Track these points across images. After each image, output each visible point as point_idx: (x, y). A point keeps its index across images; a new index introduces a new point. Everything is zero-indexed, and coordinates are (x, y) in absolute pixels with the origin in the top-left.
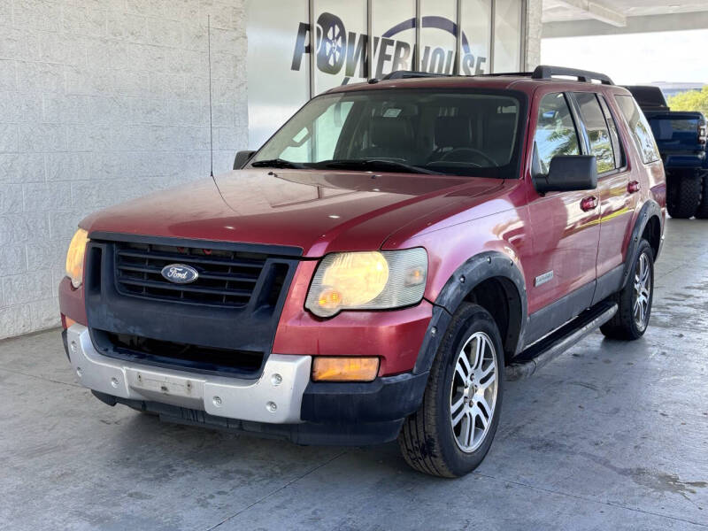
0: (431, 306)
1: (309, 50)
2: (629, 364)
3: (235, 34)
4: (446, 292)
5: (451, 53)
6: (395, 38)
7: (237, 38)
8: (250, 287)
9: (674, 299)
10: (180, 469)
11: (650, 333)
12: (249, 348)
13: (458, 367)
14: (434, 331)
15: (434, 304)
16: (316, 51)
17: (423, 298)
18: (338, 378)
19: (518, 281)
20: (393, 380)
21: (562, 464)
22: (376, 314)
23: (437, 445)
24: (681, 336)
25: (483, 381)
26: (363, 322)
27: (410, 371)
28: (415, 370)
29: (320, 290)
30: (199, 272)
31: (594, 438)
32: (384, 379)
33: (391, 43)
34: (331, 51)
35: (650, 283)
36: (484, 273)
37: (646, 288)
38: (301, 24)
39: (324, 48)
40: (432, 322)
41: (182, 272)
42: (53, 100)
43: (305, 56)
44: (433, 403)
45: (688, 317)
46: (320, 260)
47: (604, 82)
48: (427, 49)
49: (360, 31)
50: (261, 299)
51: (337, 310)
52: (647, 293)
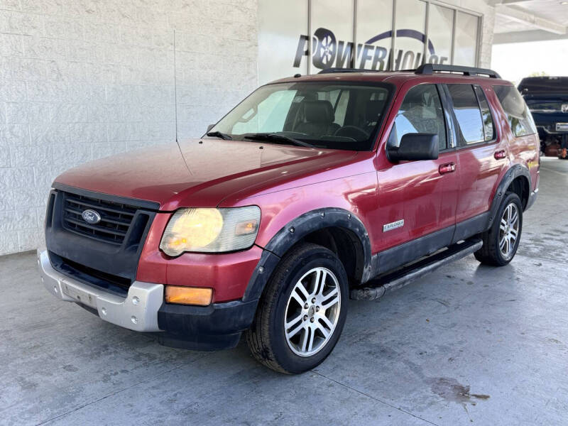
0: (262, 250)
1: (307, 53)
2: (486, 286)
3: (249, 43)
4: (275, 240)
5: (419, 55)
6: (375, 44)
7: (251, 46)
8: (126, 228)
9: (552, 235)
10: (111, 349)
11: (516, 261)
12: (122, 275)
13: (294, 294)
14: (261, 270)
15: (264, 249)
16: (312, 55)
17: (254, 244)
18: (183, 302)
19: (358, 230)
20: (222, 306)
21: (384, 369)
22: (209, 256)
23: (271, 352)
24: (540, 265)
25: (324, 303)
26: (198, 262)
27: (240, 299)
28: (244, 298)
29: (171, 235)
30: (102, 216)
31: (423, 348)
32: (216, 305)
33: (372, 47)
34: (324, 54)
35: (519, 225)
36: (316, 225)
37: (515, 228)
38: (302, 37)
39: (319, 51)
40: (260, 262)
41: (91, 216)
42: (113, 88)
43: (304, 58)
44: (267, 322)
45: (555, 249)
46: (173, 213)
47: (491, 76)
48: (401, 52)
49: (348, 39)
50: (131, 240)
51: (181, 252)
52: (516, 232)
